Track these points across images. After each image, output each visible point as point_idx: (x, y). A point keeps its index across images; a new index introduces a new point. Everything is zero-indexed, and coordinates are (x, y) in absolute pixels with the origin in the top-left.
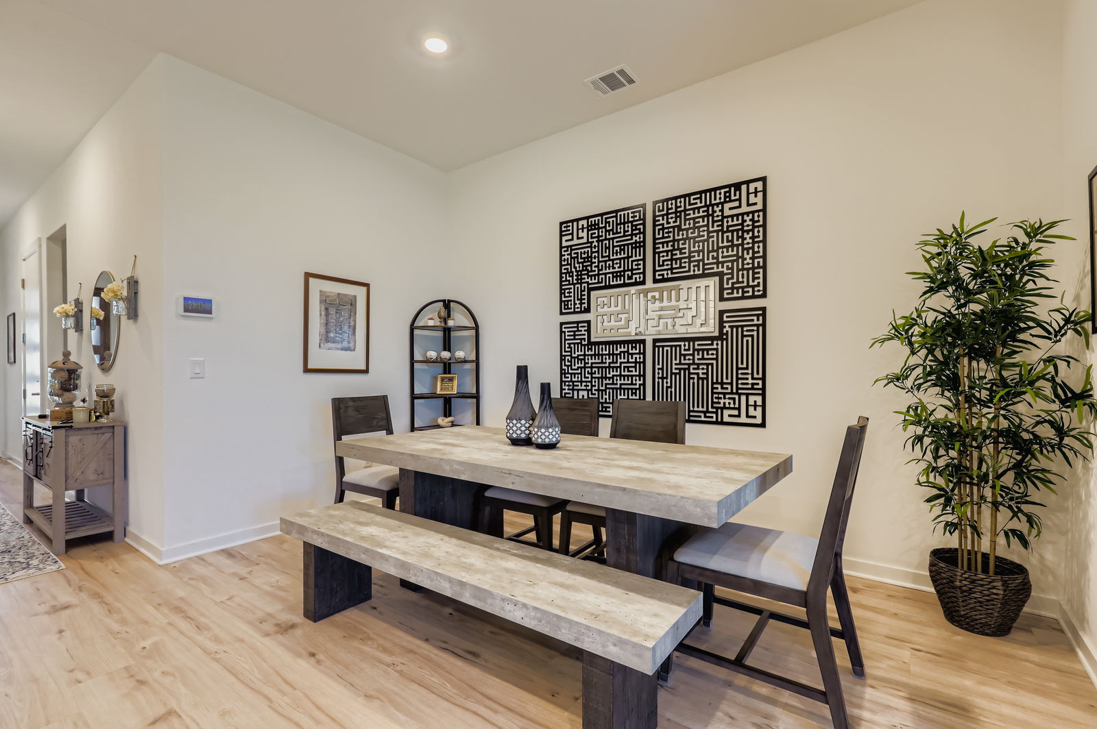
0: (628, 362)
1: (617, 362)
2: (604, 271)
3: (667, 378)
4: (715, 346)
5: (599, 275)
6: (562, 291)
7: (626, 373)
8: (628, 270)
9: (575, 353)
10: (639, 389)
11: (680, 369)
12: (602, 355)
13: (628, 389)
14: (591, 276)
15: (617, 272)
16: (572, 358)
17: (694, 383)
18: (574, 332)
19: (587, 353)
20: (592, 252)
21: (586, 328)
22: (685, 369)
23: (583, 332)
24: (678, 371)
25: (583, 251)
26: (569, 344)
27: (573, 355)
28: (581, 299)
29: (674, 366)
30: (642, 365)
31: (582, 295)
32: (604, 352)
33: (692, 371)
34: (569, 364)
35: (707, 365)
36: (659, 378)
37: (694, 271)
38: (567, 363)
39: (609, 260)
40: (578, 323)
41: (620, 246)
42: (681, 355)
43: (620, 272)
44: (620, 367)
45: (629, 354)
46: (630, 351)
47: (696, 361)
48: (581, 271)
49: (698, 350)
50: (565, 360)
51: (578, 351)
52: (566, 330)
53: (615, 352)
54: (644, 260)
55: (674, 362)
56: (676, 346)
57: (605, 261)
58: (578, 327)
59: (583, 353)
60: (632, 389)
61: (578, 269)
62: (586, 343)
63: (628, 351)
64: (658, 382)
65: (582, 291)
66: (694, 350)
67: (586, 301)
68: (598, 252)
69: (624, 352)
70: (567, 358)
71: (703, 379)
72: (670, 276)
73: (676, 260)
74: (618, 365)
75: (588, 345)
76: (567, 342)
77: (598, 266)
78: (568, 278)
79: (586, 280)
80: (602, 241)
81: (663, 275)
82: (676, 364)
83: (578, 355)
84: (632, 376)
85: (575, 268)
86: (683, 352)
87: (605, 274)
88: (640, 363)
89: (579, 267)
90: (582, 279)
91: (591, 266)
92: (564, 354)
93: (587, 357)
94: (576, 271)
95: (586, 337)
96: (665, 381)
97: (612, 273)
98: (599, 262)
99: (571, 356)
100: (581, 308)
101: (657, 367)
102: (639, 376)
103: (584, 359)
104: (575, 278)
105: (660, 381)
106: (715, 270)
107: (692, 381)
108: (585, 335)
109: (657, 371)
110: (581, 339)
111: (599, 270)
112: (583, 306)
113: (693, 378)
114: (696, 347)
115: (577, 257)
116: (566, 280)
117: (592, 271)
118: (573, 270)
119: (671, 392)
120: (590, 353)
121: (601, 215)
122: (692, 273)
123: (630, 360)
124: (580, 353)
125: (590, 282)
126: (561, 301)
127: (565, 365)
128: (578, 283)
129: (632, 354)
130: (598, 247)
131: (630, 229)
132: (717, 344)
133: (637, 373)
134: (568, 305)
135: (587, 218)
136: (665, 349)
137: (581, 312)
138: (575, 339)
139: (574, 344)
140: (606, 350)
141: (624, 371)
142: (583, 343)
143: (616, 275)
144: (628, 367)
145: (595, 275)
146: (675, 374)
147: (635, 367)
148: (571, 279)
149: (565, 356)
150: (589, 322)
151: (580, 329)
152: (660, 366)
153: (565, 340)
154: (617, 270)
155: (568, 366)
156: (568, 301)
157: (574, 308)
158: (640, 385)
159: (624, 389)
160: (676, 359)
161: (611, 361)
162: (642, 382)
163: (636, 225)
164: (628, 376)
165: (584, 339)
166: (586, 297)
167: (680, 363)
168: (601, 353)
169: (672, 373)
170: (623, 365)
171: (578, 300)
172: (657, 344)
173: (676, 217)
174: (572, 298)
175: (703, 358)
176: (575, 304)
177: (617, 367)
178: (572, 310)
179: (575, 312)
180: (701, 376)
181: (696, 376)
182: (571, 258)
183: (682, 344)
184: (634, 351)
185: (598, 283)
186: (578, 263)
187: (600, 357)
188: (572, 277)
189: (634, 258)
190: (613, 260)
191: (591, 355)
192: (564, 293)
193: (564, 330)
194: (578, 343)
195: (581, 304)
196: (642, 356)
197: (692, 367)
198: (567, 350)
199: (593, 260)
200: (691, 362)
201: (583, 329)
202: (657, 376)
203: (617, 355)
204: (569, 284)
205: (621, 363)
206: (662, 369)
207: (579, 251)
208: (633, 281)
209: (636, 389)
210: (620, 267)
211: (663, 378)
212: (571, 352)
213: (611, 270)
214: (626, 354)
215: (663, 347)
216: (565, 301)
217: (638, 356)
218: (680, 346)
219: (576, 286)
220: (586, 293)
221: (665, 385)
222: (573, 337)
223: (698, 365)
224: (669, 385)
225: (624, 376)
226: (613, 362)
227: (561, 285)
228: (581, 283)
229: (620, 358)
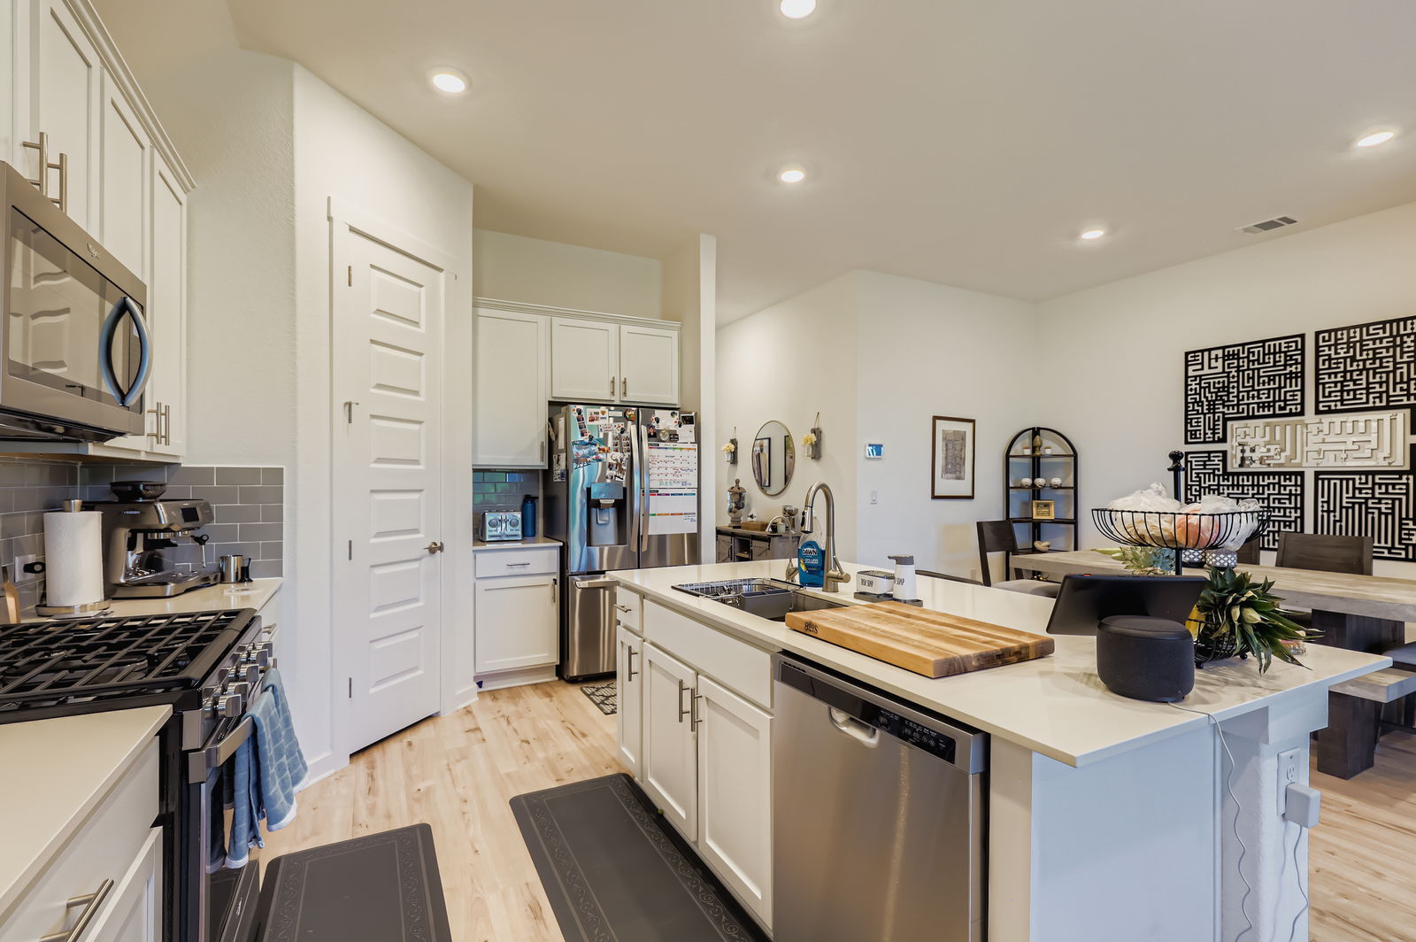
0: (1279, 493)
1: (1263, 493)
2: (1246, 401)
3: (1334, 511)
4: (1404, 481)
5: (1238, 405)
6: (1187, 421)
7: (1277, 505)
8: (1280, 400)
9: (1205, 483)
10: (1295, 522)
11: (1354, 503)
12: (1243, 486)
13: (1279, 522)
14: (1228, 406)
15: (1264, 403)
16: (1201, 487)
17: (1373, 518)
18: (1205, 461)
19: (1221, 483)
20: (1229, 382)
21: (1221, 458)
22: (1360, 504)
23: (1216, 462)
24: (1350, 505)
25: (1216, 380)
26: (1198, 474)
27: (1203, 485)
28: (1214, 429)
29: (1345, 500)
30: (1299, 498)
31: (1214, 425)
32: (1246, 483)
33: (1370, 505)
34: (1197, 493)
35: (1393, 500)
36: (1323, 511)
37: (1374, 402)
38: (1194, 493)
39: (1253, 390)
40: (1209, 452)
41: (1269, 376)
42: (1354, 488)
43: (1269, 402)
44: (1268, 499)
45: (1280, 486)
46: (1283, 483)
47: (1377, 495)
48: (1214, 401)
49: (1380, 485)
50: (1191, 489)
51: (1209, 481)
52: (1193, 460)
53: (1261, 483)
54: (1302, 390)
55: (1345, 495)
56: (1348, 480)
57: (1248, 392)
58: (1209, 457)
59: (1216, 483)
60: (1285, 522)
61: (1210, 399)
62: (1221, 473)
63: (1279, 483)
64: (1322, 516)
65: (1214, 421)
66: (1374, 483)
67: (1221, 431)
68: (1238, 382)
69: (1274, 484)
70: (1194, 488)
71: (1386, 514)
72: (1339, 407)
73: (1348, 391)
74: (1266, 496)
75: (1223, 475)
76: (1194, 472)
77: (1238, 396)
78: (1196, 408)
79: (1221, 410)
80: (1243, 371)
81: (1329, 406)
82: (1347, 498)
83: (1210, 485)
84: (1285, 509)
85: (1207, 398)
86: (1357, 485)
87: (1248, 405)
88: (1296, 495)
89: (1212, 397)
90: (1214, 409)
91: (1228, 396)
92: (1189, 483)
93: (1221, 488)
94: (1207, 401)
95: (1221, 467)
96: (1332, 514)
97: (1258, 403)
98: (1239, 392)
99: (1200, 485)
100: (1214, 437)
101: (1320, 499)
102: (1296, 508)
103: (1218, 489)
104: (1205, 407)
105: (1325, 514)
106: (1405, 402)
107: (1370, 516)
108: (1219, 465)
109: (1320, 504)
110: (1214, 469)
111: (1239, 400)
112: (1217, 436)
113: (1373, 513)
114: (1377, 481)
115: (1209, 387)
116: (1193, 410)
117: (1229, 401)
118: (1203, 399)
119: (1341, 526)
120: (1226, 483)
121: (1243, 345)
122: (1371, 405)
123: (1282, 492)
124: (1212, 483)
125: (1226, 412)
126: (1186, 431)
127: (1191, 495)
128: (1209, 413)
129: (1285, 486)
130: (1238, 376)
131: (1282, 359)
132: (1408, 479)
133: (1293, 505)
134: (1195, 434)
135: (1223, 348)
136: (1332, 482)
137: (1214, 442)
138: (1205, 469)
139: (1205, 474)
140: (1248, 481)
141: (1274, 503)
142: (1217, 472)
143: (1262, 406)
144: (1279, 499)
145: (1233, 406)
146: (1347, 508)
147: (1290, 500)
148: (1200, 408)
149: (1191, 486)
150: (1224, 453)
151: (1212, 459)
152: (1326, 499)
153: (1192, 469)
154: (1264, 400)
155: (1195, 496)
156: (1196, 431)
157: (1205, 438)
158: (1296, 518)
159: (1274, 521)
160: (1347, 493)
161: (1255, 491)
162: (1298, 514)
163: (1291, 356)
164: (1279, 508)
165: (1218, 470)
166: (1221, 427)
167: (1354, 497)
168: (1241, 483)
169: (1341, 507)
170: (1272, 497)
171: (1209, 429)
172: (1321, 477)
173: (1349, 348)
174: (1202, 428)
175: (1387, 493)
176: (1205, 434)
177: (1263, 499)
178: (1202, 440)
179: (1205, 442)
180: (1384, 510)
181: (1376, 511)
182: (1201, 388)
183: (1357, 477)
184: (1288, 483)
185: (1238, 412)
186: (1210, 392)
187: (1240, 488)
188: (1202, 406)
189: (1288, 389)
190: (1258, 391)
191: (1228, 486)
192: (1191, 423)
193: (1189, 459)
194: (1209, 474)
195: (1214, 434)
196: (1299, 488)
197: (1370, 502)
198: (1194, 479)
199: (1231, 390)
200: (1370, 496)
201: (1216, 459)
202: (1320, 509)
203: (1263, 486)
204: (1198, 414)
205: (1269, 495)
206: (1328, 502)
207: (1212, 381)
208: (1288, 411)
209: (1290, 522)
210: (1269, 397)
211: (1328, 511)
212: (1200, 481)
213: (1256, 400)
214: (1277, 486)
215: (1329, 480)
216: (1191, 431)
217: (1293, 488)
218: (1354, 480)
219: (1207, 416)
220: (1221, 423)
221: (1332, 519)
222: (1202, 467)
223: (1380, 499)
224: (1338, 518)
225: (1274, 508)
226: (1258, 493)
227: (1186, 415)
228: (1214, 413)
229: (1269, 489)
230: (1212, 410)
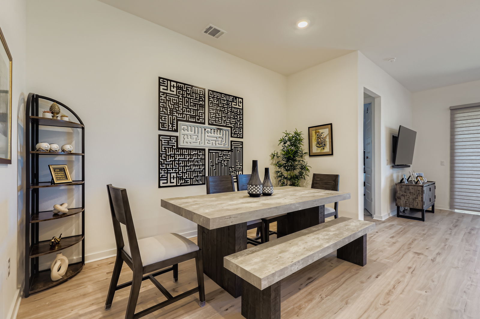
0: (198, 159)
1: (192, 159)
2: (185, 113)
3: (214, 166)
4: (229, 154)
5: (183, 114)
6: (160, 117)
7: (197, 164)
8: (197, 116)
9: (168, 153)
10: (203, 171)
11: (218, 162)
12: (185, 155)
13: (198, 171)
14: (179, 113)
15: (192, 115)
16: (166, 155)
17: (223, 167)
18: (168, 141)
19: (176, 153)
20: (179, 101)
21: (175, 140)
22: (220, 162)
23: (173, 142)
24: (218, 163)
25: (174, 98)
26: (165, 147)
27: (167, 154)
28: (172, 124)
29: (216, 161)
30: (204, 160)
31: (173, 122)
32: (186, 153)
33: (222, 163)
34: (165, 158)
35: (227, 160)
36: (211, 166)
37: (223, 124)
38: (163, 158)
39: (188, 108)
40: (171, 136)
41: (194, 103)
42: (219, 156)
43: (194, 116)
44: (194, 161)
45: (198, 155)
46: (199, 154)
47: (224, 159)
48: (173, 109)
49: (225, 155)
50: (162, 156)
51: (170, 152)
52: (163, 139)
53: (191, 154)
54: (204, 113)
55: (216, 159)
56: (217, 153)
57: (186, 108)
58: (170, 139)
59: (173, 153)
60: (199, 171)
61: (171, 107)
62: (175, 148)
63: (197, 154)
64: (211, 168)
65: (173, 120)
66: (223, 155)
67: (175, 125)
68: (182, 102)
69: (196, 154)
70: (163, 155)
71: (226, 166)
72: (215, 123)
73: (217, 117)
74: (193, 160)
75: (176, 149)
76: (163, 146)
77: (182, 109)
78: (164, 111)
79: (175, 114)
80: (185, 97)
81: (212, 122)
82: (217, 160)
83: (171, 154)
84: (199, 165)
85: (169, 106)
86: (219, 155)
87: (186, 115)
88: (203, 159)
89: (171, 106)
90: (173, 113)
91: (178, 108)
92: (161, 153)
93: (176, 156)
94: (169, 108)
95: (175, 144)
96: (213, 167)
97: (190, 115)
98: (183, 107)
99: (166, 154)
100: (172, 128)
101: (210, 161)
102: (203, 165)
103: (174, 156)
104: (169, 111)
105: (211, 167)
106: (229, 125)
107: (222, 167)
108: (175, 143)
109: (210, 163)
110: (173, 146)
111: (183, 112)
112: (174, 128)
113: (223, 166)
114: (224, 154)
115: (170, 101)
116: (163, 111)
117: (179, 111)
118: (167, 107)
119: (215, 171)
120: (178, 153)
121: (185, 84)
123: (199, 158)
124: (171, 153)
125: (178, 116)
126: (159, 122)
127: (162, 159)
128: (170, 115)
129: (199, 155)
130: (183, 99)
131: (198, 97)
132: (230, 153)
133: (202, 164)
134: (164, 125)
135: (177, 82)
136: (213, 153)
137: (172, 131)
138: (168, 145)
139: (168, 148)
140: (186, 152)
141: (196, 163)
142: (174, 147)
143: (192, 117)
144: (198, 161)
145: (181, 114)
146: (217, 164)
147: (201, 161)
148: (166, 111)
149: (162, 154)
150: (177, 137)
151: (172, 140)
152: (211, 161)
153: (162, 145)
154: (192, 114)
155: (164, 160)
156: (164, 123)
157: (168, 128)
158: (203, 169)
159: (196, 171)
160: (217, 158)
161: (189, 158)
162: (204, 168)
163: (201, 97)
164: (198, 165)
165: (174, 146)
166: (175, 123)
167: (218, 160)
168: (184, 153)
169: (216, 164)
170: (195, 160)
171: (170, 124)
172: (210, 151)
173: (217, 100)
174: (167, 122)
175: (226, 158)
176: (169, 126)
177: (192, 161)
178: (167, 129)
179: (168, 130)
180: (225, 165)
181: (224, 165)
182: (166, 100)
183: (219, 152)
184: (200, 154)
185: (182, 118)
186: (170, 104)
187: (184, 156)
188: (167, 110)
189: (200, 111)
190: (190, 109)
191: (179, 155)
192: (162, 118)
193: (161, 139)
194: (170, 148)
195: (172, 126)
196: (204, 156)
197: (222, 161)
198: (163, 150)
199: (180, 106)
200: (222, 159)
201: (174, 140)
202: (210, 165)
203: (192, 155)
204: (165, 114)
205: (194, 159)
206: (212, 162)
207: (172, 98)
208: (200, 121)
209: (201, 171)
210: (193, 113)
211: (212, 166)
212: (166, 152)
213: (189, 113)
214: (197, 155)
215: (212, 152)
216: (162, 123)
217: (202, 156)
218: (218, 153)
219: (169, 116)
220: (175, 121)
221: (213, 169)
222: (167, 144)
223: (225, 160)
224: (214, 169)
225: (196, 165)
226: (190, 158)
227: (159, 113)
228: (172, 116)
229: (194, 157)
230: (172, 113)
